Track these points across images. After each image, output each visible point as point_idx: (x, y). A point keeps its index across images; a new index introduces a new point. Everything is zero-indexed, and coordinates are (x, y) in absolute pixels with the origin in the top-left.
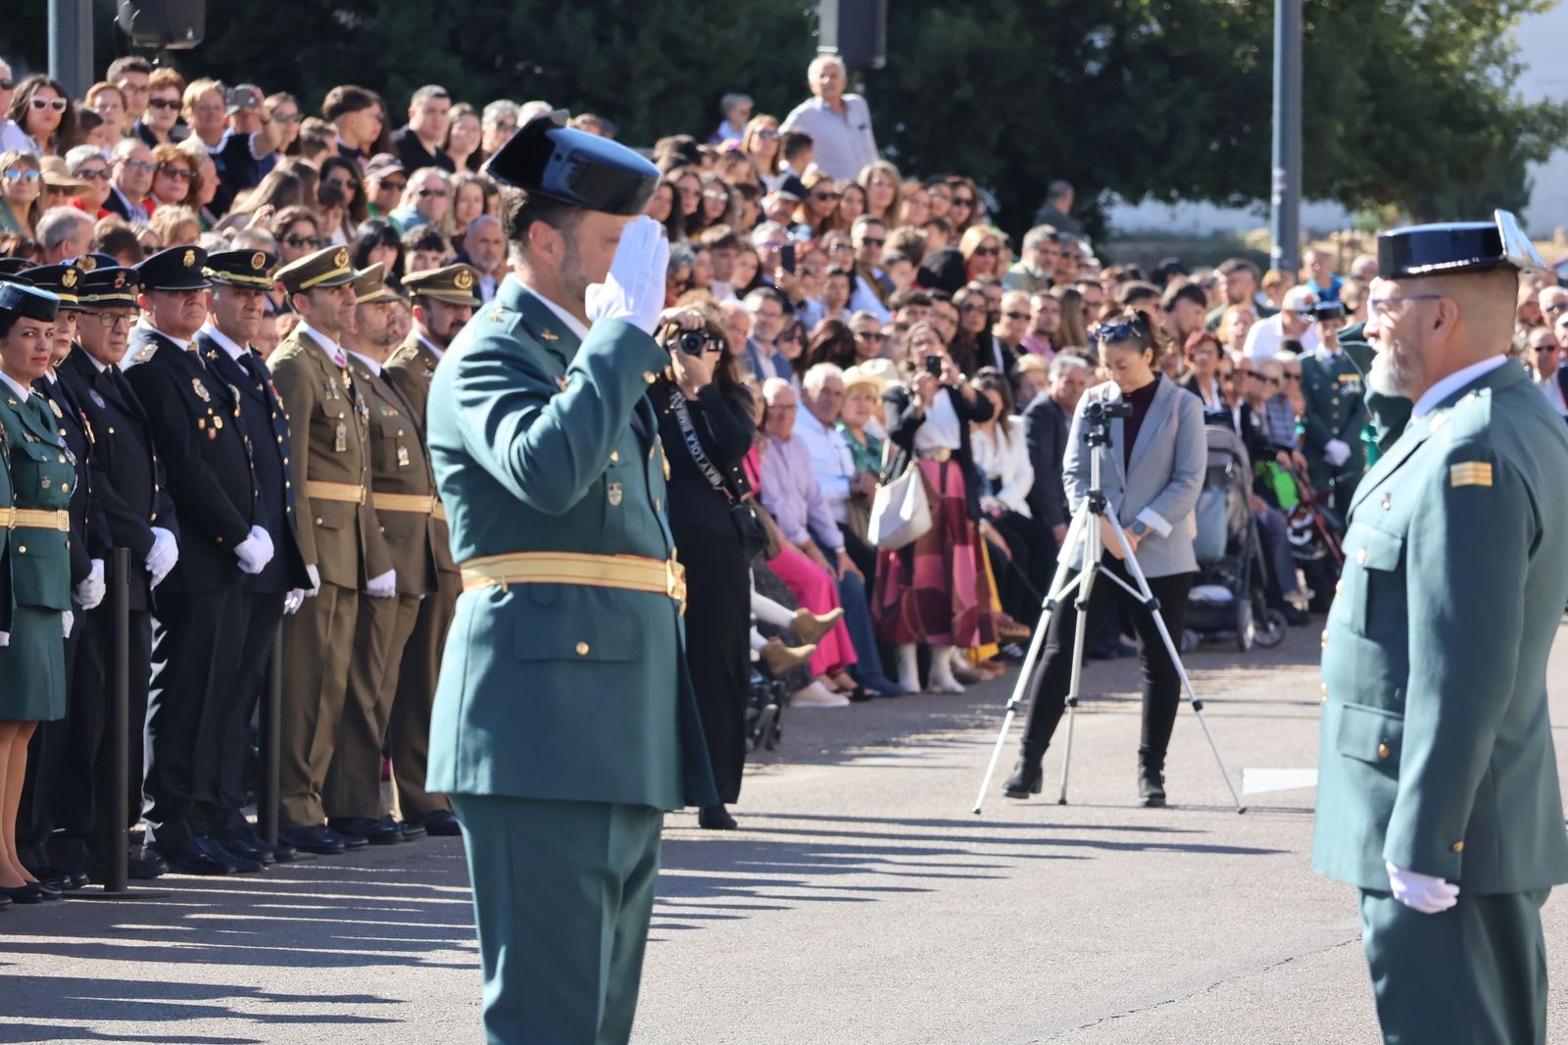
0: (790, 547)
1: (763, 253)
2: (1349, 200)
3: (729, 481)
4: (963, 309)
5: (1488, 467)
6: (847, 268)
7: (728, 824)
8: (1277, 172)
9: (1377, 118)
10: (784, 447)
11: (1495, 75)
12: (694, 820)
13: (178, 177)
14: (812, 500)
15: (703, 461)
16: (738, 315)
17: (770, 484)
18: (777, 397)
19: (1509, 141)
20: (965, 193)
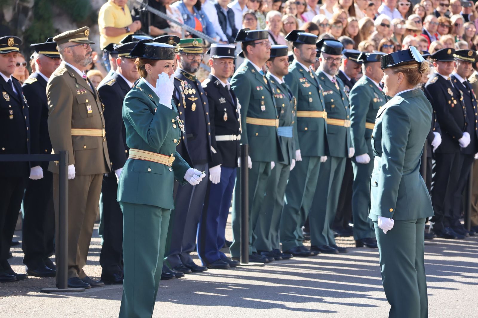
13: (445, 27)
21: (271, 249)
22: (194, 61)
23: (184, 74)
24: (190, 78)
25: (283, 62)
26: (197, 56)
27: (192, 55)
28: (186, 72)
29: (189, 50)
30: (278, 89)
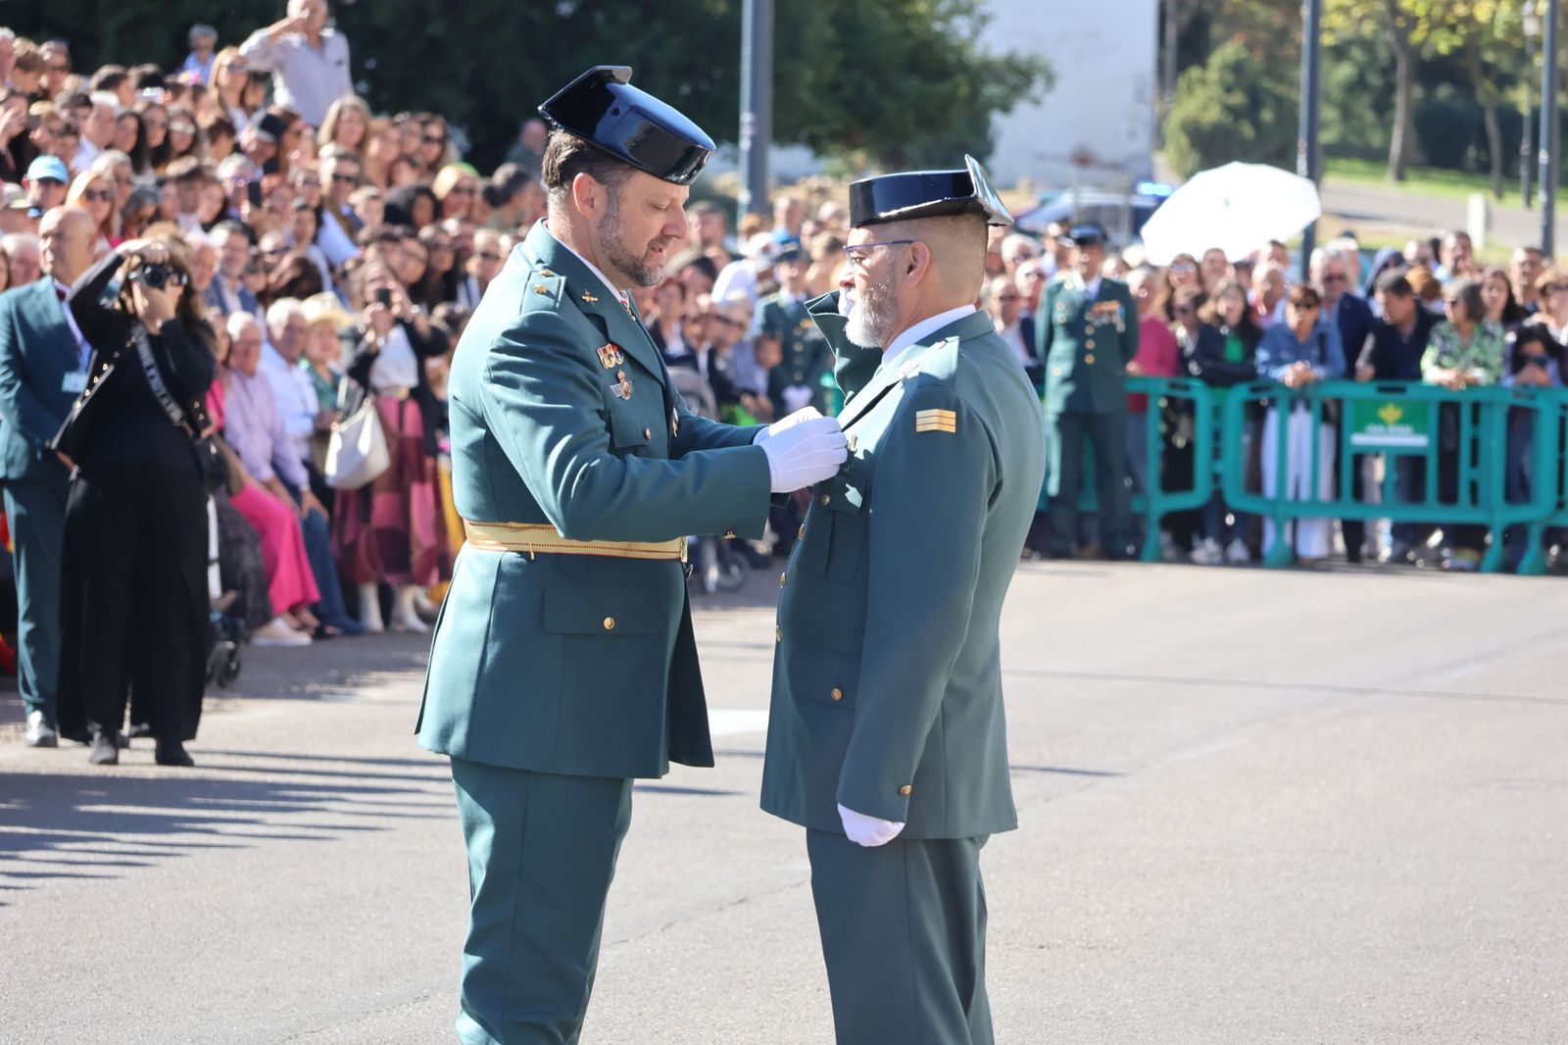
0: (252, 483)
1: (229, 187)
2: (817, 146)
3: (189, 416)
4: (431, 246)
5: (953, 414)
6: (314, 203)
7: (184, 761)
8: (746, 117)
9: (846, 65)
10: (250, 383)
11: (961, 26)
12: (151, 757)
14: (276, 437)
15: (164, 396)
16: (205, 250)
17: (235, 421)
18: (243, 332)
19: (975, 94)
20: (435, 130)
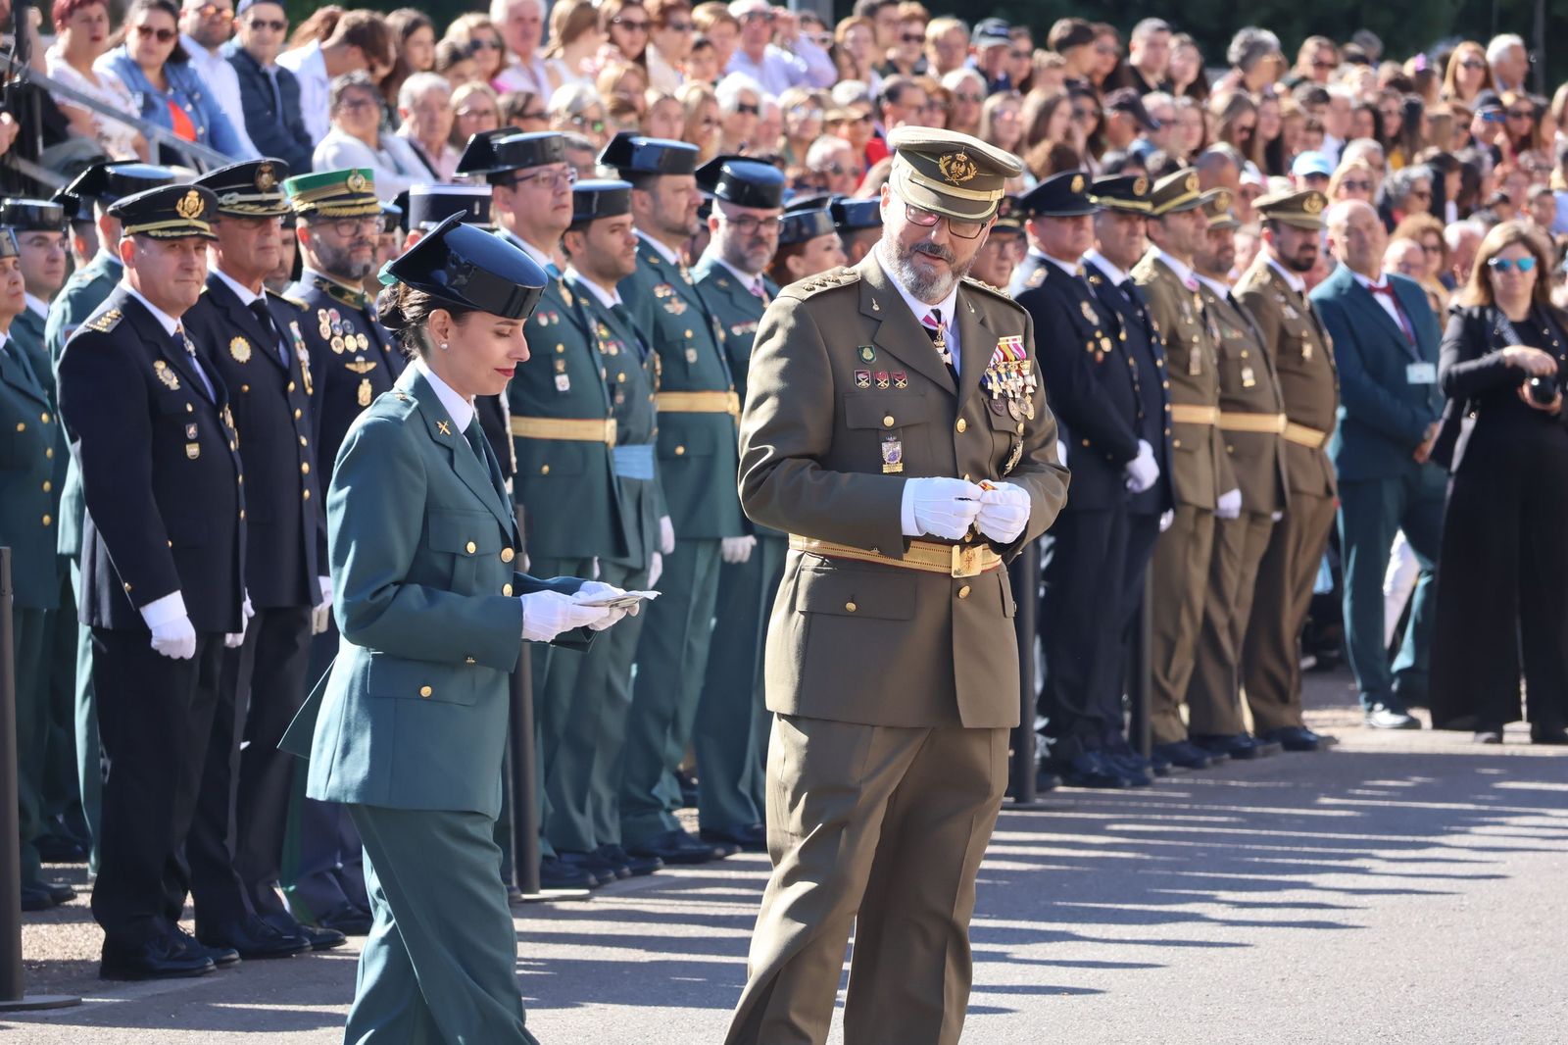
21: (594, 845)
22: (360, 242)
23: (326, 287)
24: (348, 300)
25: (618, 234)
26: (365, 222)
27: (350, 224)
28: (331, 283)
29: (340, 207)
30: (601, 326)
